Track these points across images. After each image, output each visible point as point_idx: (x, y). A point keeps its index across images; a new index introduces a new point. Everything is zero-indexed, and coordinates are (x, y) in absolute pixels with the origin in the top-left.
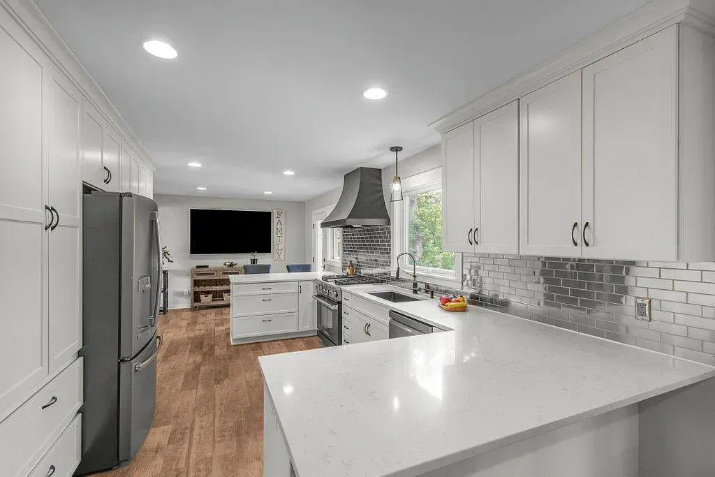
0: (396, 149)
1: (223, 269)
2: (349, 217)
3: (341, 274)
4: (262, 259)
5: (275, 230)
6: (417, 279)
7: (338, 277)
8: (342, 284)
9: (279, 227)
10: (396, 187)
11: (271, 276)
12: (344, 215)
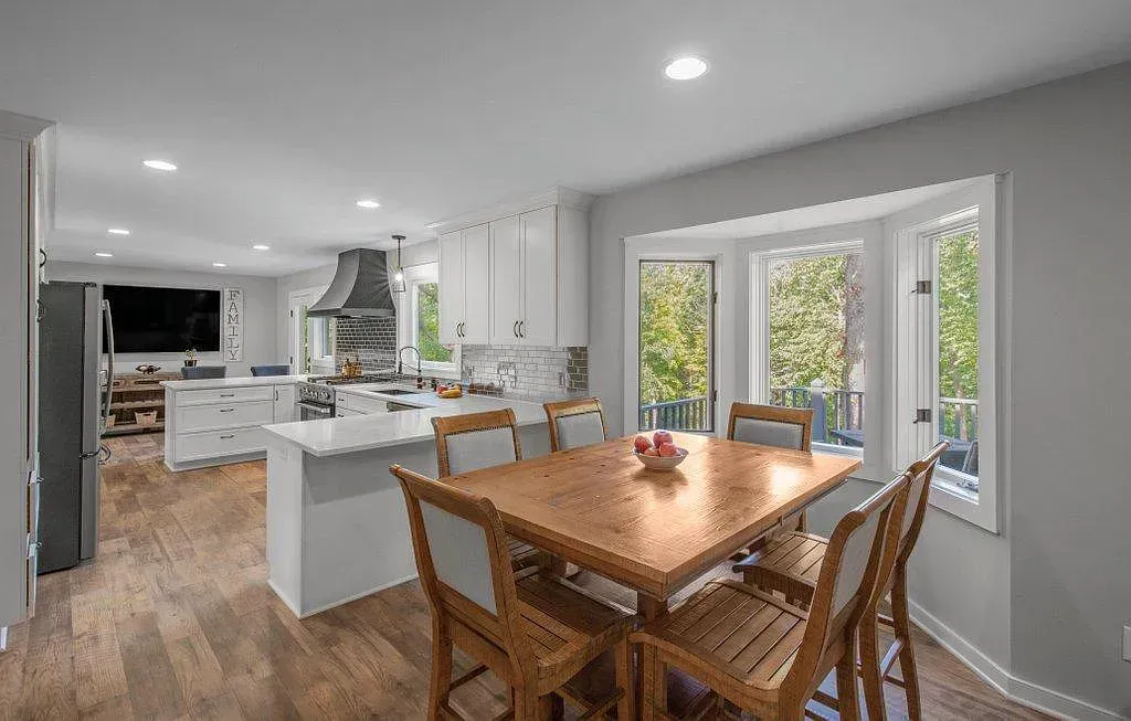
0: (399, 238)
1: (134, 377)
2: (344, 306)
3: (333, 374)
4: (204, 360)
5: (226, 317)
6: (422, 374)
7: (331, 378)
8: (336, 383)
9: (233, 313)
10: (399, 277)
11: (227, 381)
12: (338, 304)
